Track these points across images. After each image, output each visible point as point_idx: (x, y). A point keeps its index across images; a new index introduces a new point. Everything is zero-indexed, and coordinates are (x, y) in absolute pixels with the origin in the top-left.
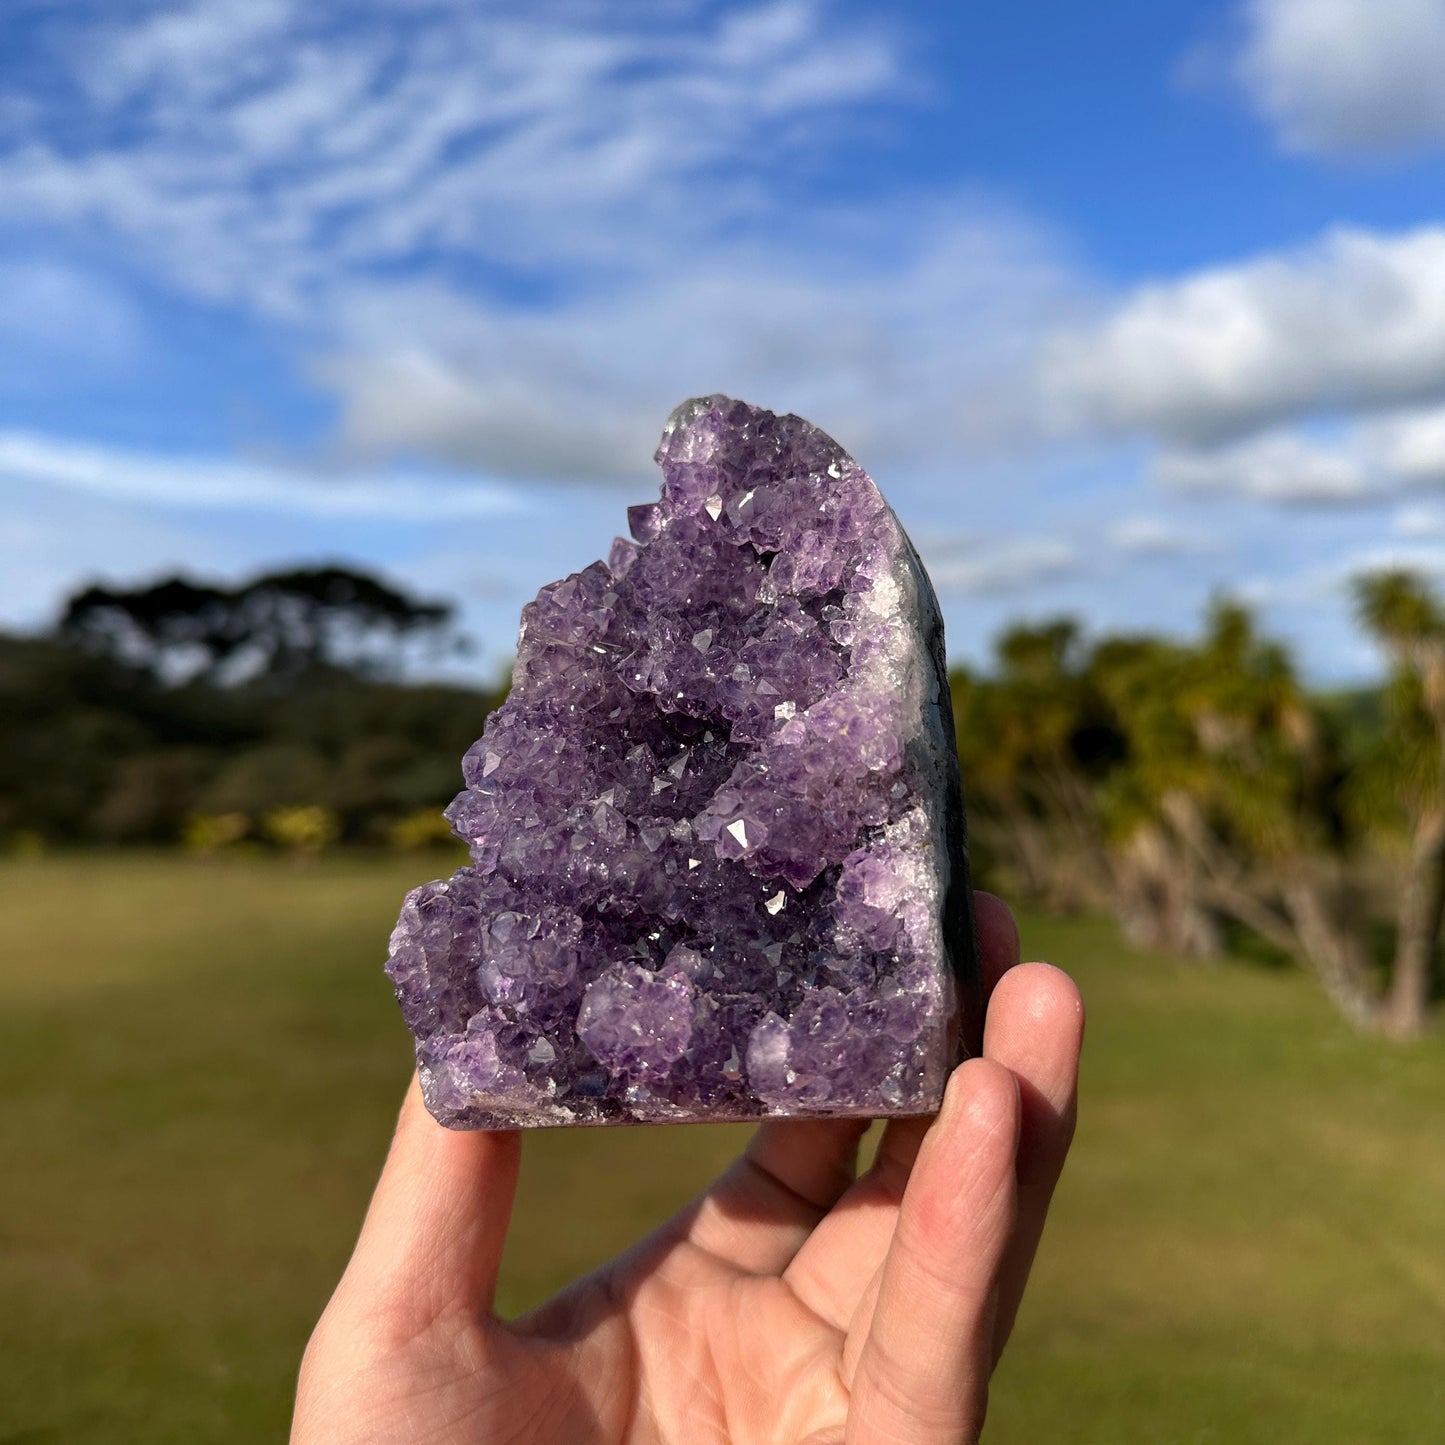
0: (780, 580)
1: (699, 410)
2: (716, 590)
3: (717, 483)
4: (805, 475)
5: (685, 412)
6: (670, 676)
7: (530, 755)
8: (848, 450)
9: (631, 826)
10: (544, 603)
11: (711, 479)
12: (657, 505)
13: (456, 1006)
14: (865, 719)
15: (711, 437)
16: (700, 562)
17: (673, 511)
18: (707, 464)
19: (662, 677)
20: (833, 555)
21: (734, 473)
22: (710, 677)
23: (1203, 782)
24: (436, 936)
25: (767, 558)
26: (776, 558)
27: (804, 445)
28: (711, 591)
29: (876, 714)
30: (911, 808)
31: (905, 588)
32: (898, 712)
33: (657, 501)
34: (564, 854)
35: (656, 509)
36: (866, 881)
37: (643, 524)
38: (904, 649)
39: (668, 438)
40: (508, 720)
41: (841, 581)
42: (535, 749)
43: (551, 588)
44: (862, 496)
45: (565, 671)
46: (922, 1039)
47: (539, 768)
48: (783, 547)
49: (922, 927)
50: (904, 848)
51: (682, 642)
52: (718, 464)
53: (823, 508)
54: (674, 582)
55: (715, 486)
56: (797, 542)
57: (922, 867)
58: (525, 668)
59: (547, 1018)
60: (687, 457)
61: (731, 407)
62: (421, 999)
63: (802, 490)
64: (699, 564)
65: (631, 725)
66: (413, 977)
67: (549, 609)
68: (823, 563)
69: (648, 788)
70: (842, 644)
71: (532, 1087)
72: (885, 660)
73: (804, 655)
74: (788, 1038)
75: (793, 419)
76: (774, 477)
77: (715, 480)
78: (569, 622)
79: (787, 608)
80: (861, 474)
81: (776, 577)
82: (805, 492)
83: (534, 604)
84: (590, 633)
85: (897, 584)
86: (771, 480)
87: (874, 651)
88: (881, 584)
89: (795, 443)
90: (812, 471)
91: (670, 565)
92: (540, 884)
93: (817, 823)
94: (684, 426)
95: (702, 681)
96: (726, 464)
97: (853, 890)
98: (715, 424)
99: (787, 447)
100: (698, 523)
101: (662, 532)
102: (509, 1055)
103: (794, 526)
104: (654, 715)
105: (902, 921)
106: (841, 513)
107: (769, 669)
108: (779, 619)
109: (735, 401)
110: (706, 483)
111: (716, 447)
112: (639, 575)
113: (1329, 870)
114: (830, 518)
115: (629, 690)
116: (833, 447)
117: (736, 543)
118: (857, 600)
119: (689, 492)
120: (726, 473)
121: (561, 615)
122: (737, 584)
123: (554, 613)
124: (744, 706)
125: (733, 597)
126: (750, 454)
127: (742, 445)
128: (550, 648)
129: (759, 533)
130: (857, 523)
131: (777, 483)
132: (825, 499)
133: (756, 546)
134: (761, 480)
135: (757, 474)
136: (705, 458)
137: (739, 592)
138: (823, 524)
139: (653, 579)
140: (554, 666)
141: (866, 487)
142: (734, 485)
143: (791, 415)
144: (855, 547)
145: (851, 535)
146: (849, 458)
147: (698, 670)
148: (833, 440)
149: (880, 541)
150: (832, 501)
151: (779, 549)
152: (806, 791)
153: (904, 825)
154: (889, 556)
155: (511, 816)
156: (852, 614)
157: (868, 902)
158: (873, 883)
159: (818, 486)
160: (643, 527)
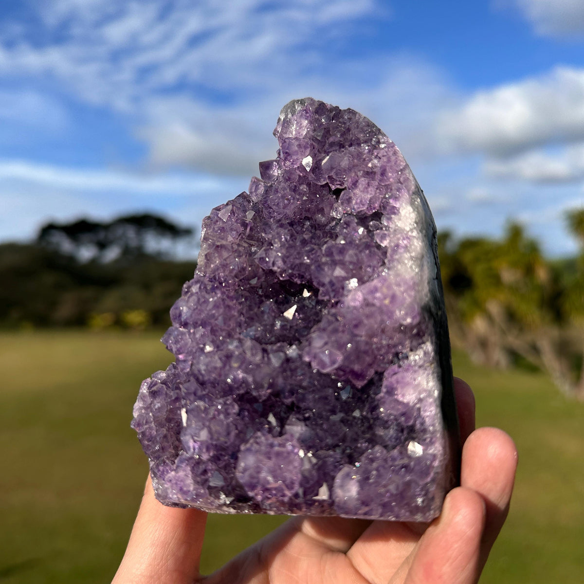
0: (345, 205)
1: (299, 106)
2: (308, 210)
3: (309, 149)
4: (359, 145)
5: (290, 107)
6: (284, 262)
7: (208, 309)
8: (382, 130)
9: (265, 351)
10: (214, 217)
11: (306, 148)
12: (276, 161)
13: (170, 443)
14: (398, 293)
15: (305, 123)
16: (300, 194)
17: (284, 165)
18: (303, 138)
19: (280, 263)
20: (375, 191)
21: (318, 144)
22: (307, 262)
23: (503, 296)
24: (159, 408)
25: (337, 192)
26: (342, 193)
27: (358, 127)
28: (306, 211)
29: (405, 291)
30: (424, 343)
31: (418, 212)
32: (417, 288)
33: (275, 159)
34: (227, 367)
35: (275, 163)
36: (399, 386)
37: (268, 172)
38: (418, 248)
39: (281, 122)
40: (195, 289)
41: (380, 207)
42: (210, 306)
43: (218, 209)
44: (393, 158)
45: (227, 258)
46: (433, 480)
47: (213, 316)
48: (346, 186)
49: (431, 413)
50: (420, 367)
51: (291, 242)
52: (310, 139)
53: (370, 165)
54: (285, 207)
55: (308, 151)
56: (355, 184)
57: (431, 377)
58: (204, 257)
59: (219, 460)
60: (292, 133)
61: (316, 105)
62: (151, 439)
63: (358, 155)
64: (299, 195)
65: (263, 287)
66: (146, 429)
67: (217, 221)
68: (369, 196)
69: (273, 325)
70: (382, 244)
71: (212, 499)
72: (407, 255)
73: (361, 252)
74: (357, 484)
75: (350, 111)
76: (342, 146)
77: (308, 148)
78: (228, 229)
79: (349, 222)
80: (392, 145)
81: (342, 203)
82: (359, 155)
83: (209, 218)
84: (239, 235)
85: (414, 210)
86: (340, 148)
87: (401, 250)
88: (404, 211)
89: (353, 126)
90: (363, 143)
91: (283, 197)
92: (214, 384)
93: (370, 352)
94: (290, 116)
95: (302, 264)
96: (314, 139)
97: (391, 392)
98: (308, 115)
99: (348, 128)
100: (298, 172)
101: (278, 177)
102: (198, 479)
103: (353, 175)
104: (276, 280)
105: (419, 409)
106: (381, 168)
107: (340, 260)
108: (344, 228)
109: (318, 101)
110: (303, 150)
111: (308, 128)
112: (266, 202)
113: (554, 332)
114: (374, 170)
115: (262, 268)
116: (374, 127)
117: (319, 184)
118: (389, 219)
119: (294, 155)
120: (314, 144)
121: (224, 225)
122: (320, 206)
123: (220, 224)
124: (326, 280)
125: (318, 214)
126: (327, 132)
127: (323, 127)
128: (218, 246)
129: (333, 178)
130: (390, 174)
131: (343, 149)
132: (370, 160)
133: (330, 185)
134: (334, 148)
135: (332, 145)
136: (302, 135)
137: (321, 211)
138: (370, 174)
139: (274, 205)
140: (220, 256)
141: (395, 153)
142: (318, 151)
143: (349, 109)
144: (388, 187)
145: (386, 181)
146: (384, 135)
147: (300, 258)
148: (373, 124)
149: (404, 185)
150: (376, 161)
151: (343, 187)
152: (364, 333)
153: (420, 353)
154: (409, 194)
155: (198, 344)
156: (388, 228)
157: (400, 398)
158: (403, 388)
159: (366, 151)
160: (268, 174)
